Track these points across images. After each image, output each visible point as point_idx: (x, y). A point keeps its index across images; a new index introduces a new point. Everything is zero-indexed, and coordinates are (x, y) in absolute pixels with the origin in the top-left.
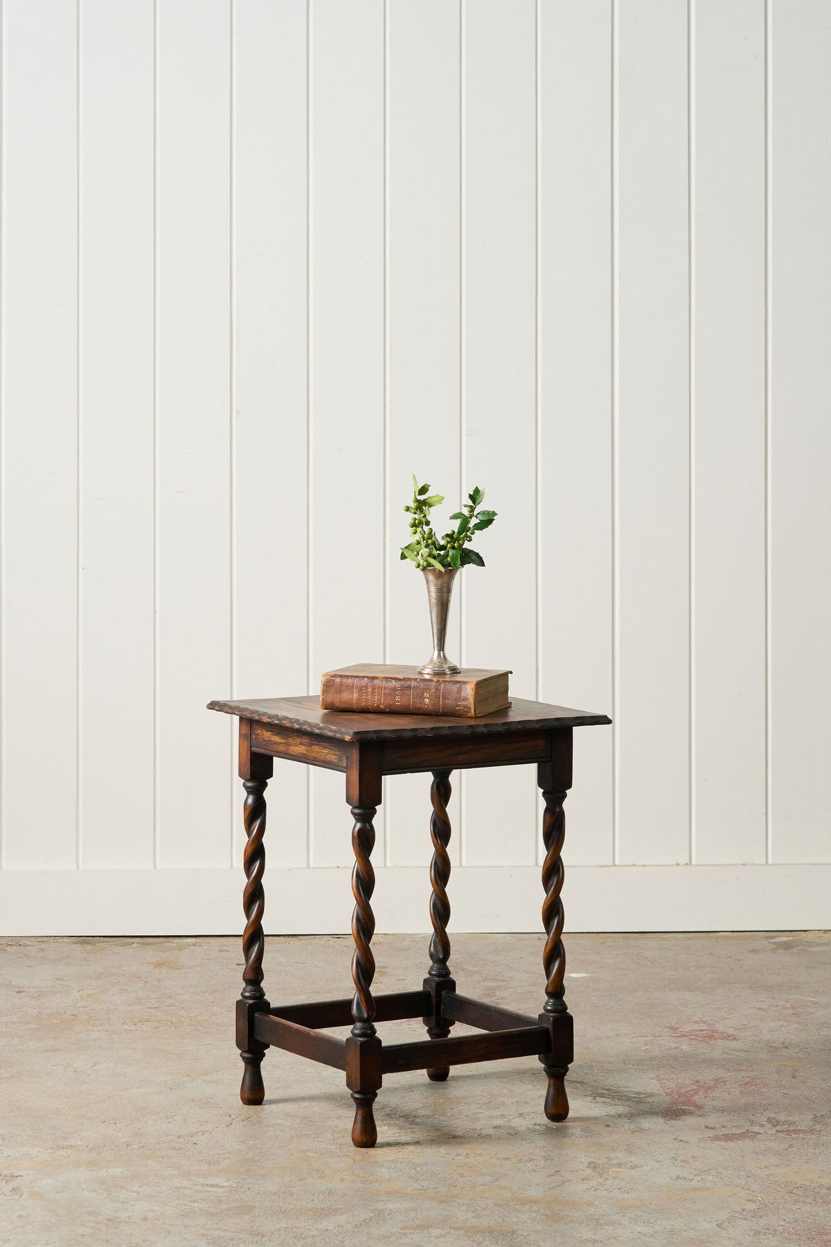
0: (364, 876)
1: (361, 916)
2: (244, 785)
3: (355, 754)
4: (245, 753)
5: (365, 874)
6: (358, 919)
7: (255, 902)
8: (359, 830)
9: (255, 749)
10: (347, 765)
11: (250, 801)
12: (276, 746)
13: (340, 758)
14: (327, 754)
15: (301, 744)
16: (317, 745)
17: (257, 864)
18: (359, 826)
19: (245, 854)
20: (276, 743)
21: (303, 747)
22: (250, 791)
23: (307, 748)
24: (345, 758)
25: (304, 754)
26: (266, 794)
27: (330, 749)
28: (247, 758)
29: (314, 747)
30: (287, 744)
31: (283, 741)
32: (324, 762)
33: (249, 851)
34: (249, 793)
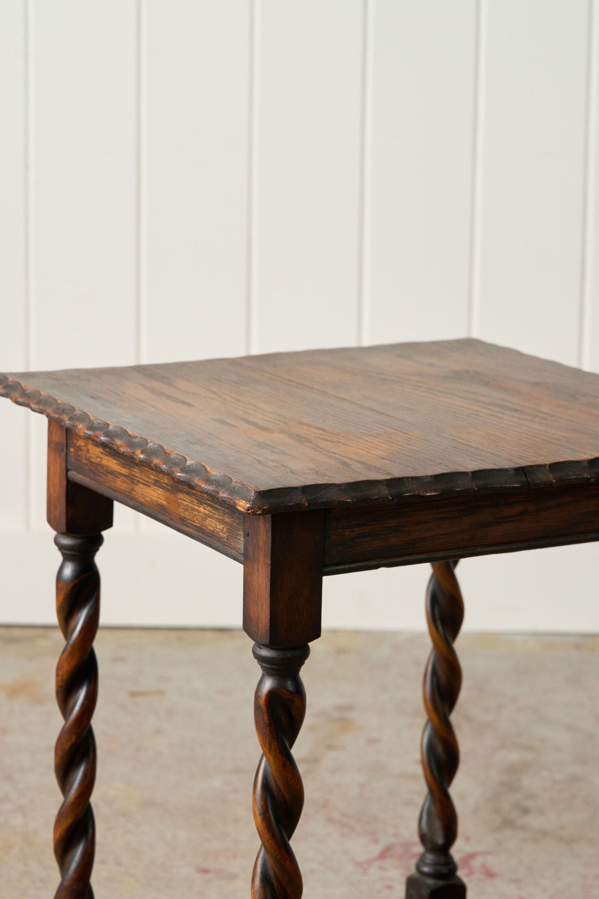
0: (278, 787)
1: (271, 873)
2: (56, 542)
3: (263, 531)
4: (57, 481)
5: (279, 783)
6: (266, 879)
7: (77, 766)
8: (271, 694)
9: (75, 475)
10: (245, 548)
11: (68, 571)
12: (110, 477)
13: (232, 531)
14: (206, 517)
15: (156, 483)
16: (188, 493)
17: (82, 694)
18: (268, 684)
19: (57, 675)
20: (112, 473)
21: (160, 491)
22: (68, 554)
23: (168, 494)
24: (241, 533)
25: (162, 506)
26: (102, 559)
27: (212, 507)
28: (61, 490)
29: (181, 496)
30: (131, 479)
31: (124, 471)
32: (200, 530)
33: (66, 667)
34: (67, 558)
